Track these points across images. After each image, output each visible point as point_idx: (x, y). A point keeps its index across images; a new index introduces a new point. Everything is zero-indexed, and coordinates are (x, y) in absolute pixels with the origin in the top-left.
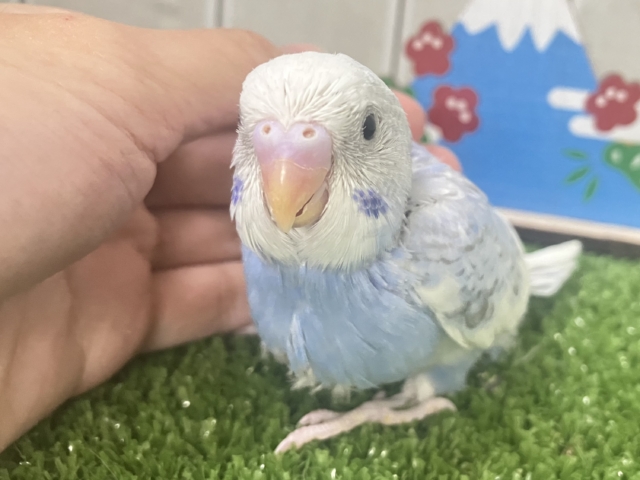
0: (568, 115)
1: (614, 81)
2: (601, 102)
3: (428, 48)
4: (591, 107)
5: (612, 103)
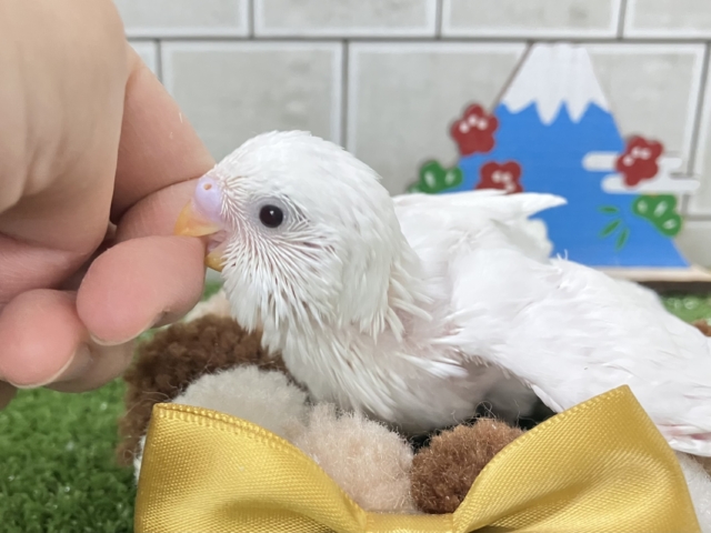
0: (601, 175)
1: (639, 142)
2: (628, 161)
3: (474, 129)
4: (620, 167)
5: (638, 161)
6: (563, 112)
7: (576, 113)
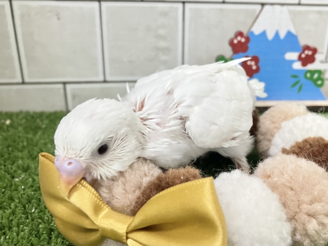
1: (307, 48)
2: (303, 56)
3: (239, 42)
4: (300, 58)
5: (307, 56)
6: (277, 35)
7: (282, 35)
